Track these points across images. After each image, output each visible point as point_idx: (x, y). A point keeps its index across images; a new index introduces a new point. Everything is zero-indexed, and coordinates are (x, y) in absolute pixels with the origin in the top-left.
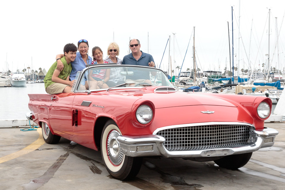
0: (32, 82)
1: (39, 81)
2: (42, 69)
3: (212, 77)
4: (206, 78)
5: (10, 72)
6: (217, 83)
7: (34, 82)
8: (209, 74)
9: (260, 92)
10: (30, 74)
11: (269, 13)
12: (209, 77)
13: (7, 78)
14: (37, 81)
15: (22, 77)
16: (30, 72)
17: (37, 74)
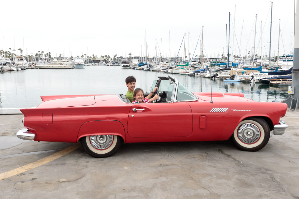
0: (88, 65)
1: (93, 64)
2: (95, 56)
3: (214, 63)
4: (210, 63)
5: (72, 57)
6: (217, 66)
7: (89, 65)
8: (211, 60)
9: (247, 74)
10: (86, 59)
11: (256, 17)
12: (211, 62)
13: (71, 62)
14: (92, 64)
15: (81, 61)
16: (86, 57)
17: (91, 59)
